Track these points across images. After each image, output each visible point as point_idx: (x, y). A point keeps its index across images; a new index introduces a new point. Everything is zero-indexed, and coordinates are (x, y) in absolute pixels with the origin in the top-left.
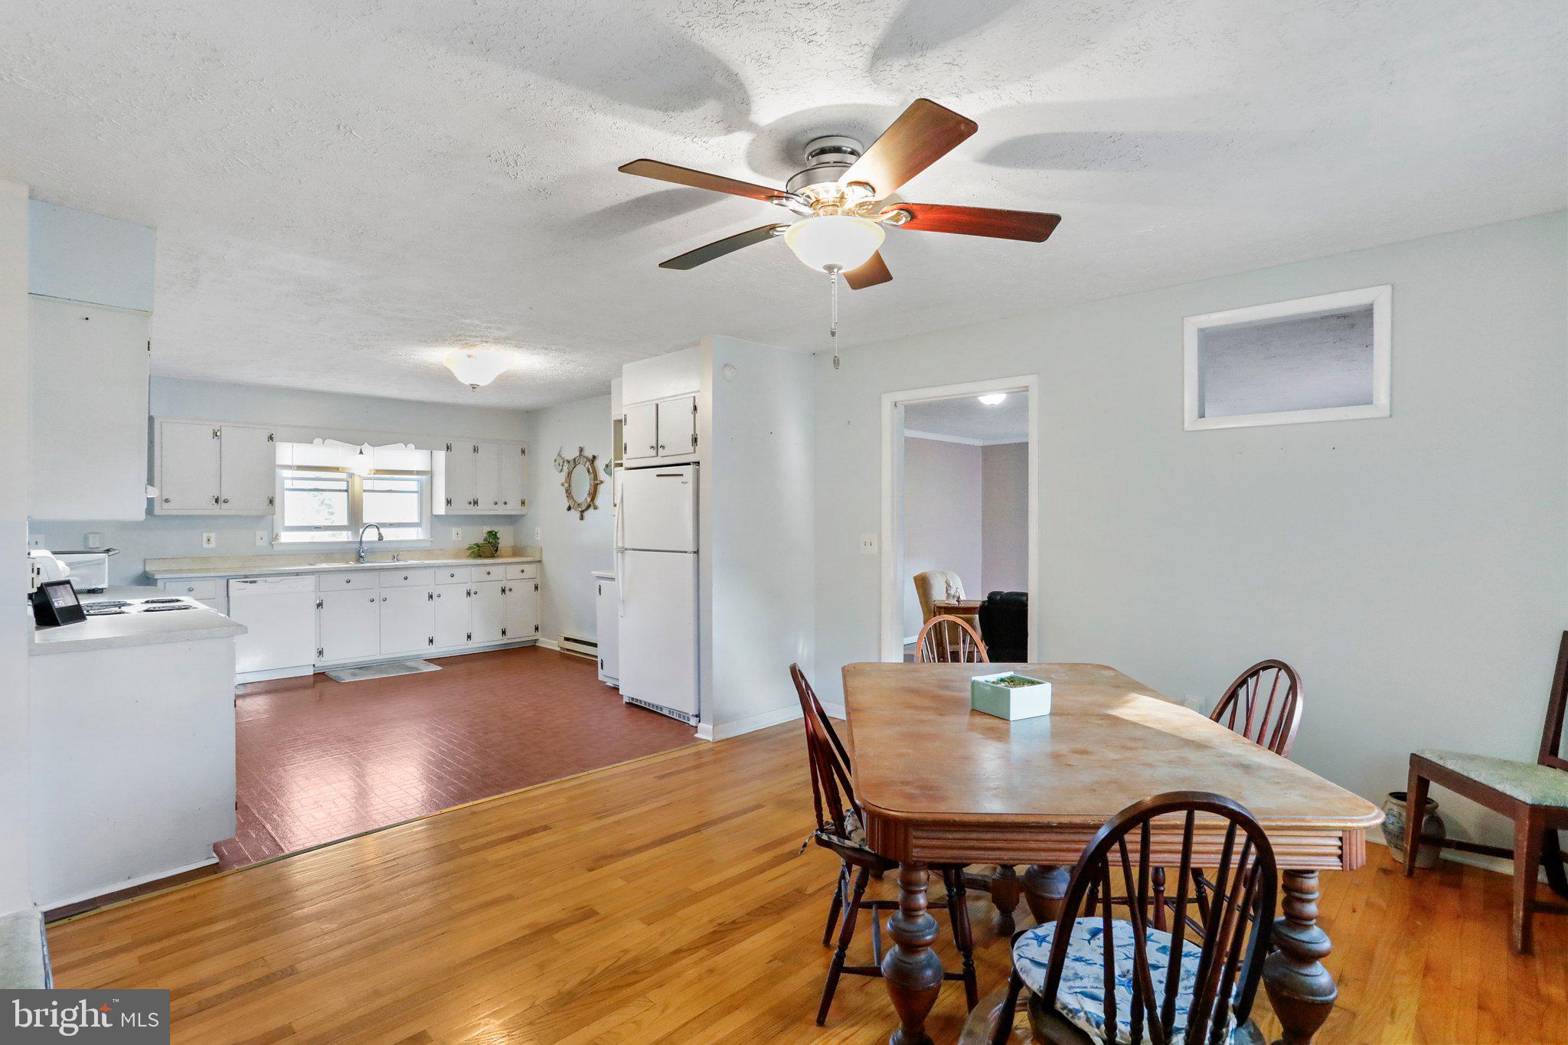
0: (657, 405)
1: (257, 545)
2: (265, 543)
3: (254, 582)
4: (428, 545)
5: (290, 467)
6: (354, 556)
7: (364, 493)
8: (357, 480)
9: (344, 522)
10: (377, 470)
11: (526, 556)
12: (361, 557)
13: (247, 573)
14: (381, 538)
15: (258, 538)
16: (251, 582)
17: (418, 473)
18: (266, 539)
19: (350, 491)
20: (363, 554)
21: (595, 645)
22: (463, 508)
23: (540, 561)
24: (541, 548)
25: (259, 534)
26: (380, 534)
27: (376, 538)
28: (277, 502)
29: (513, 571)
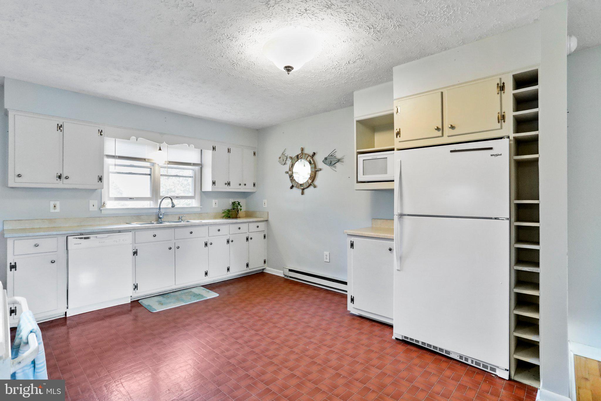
0: (442, 93)
1: (90, 210)
2: (96, 208)
3: (88, 238)
4: (199, 210)
5: (113, 157)
6: (154, 218)
7: (161, 177)
8: (157, 168)
9: (149, 195)
10: (170, 162)
11: (256, 217)
12: (160, 218)
13: (82, 231)
14: (173, 206)
15: (91, 205)
16: (85, 238)
17: (194, 164)
18: (96, 206)
19: (152, 175)
20: (161, 216)
21: (346, 283)
22: (221, 187)
23: (267, 221)
24: (268, 212)
25: (92, 202)
26: (172, 203)
27: (170, 206)
28: (105, 179)
29: (253, 227)
